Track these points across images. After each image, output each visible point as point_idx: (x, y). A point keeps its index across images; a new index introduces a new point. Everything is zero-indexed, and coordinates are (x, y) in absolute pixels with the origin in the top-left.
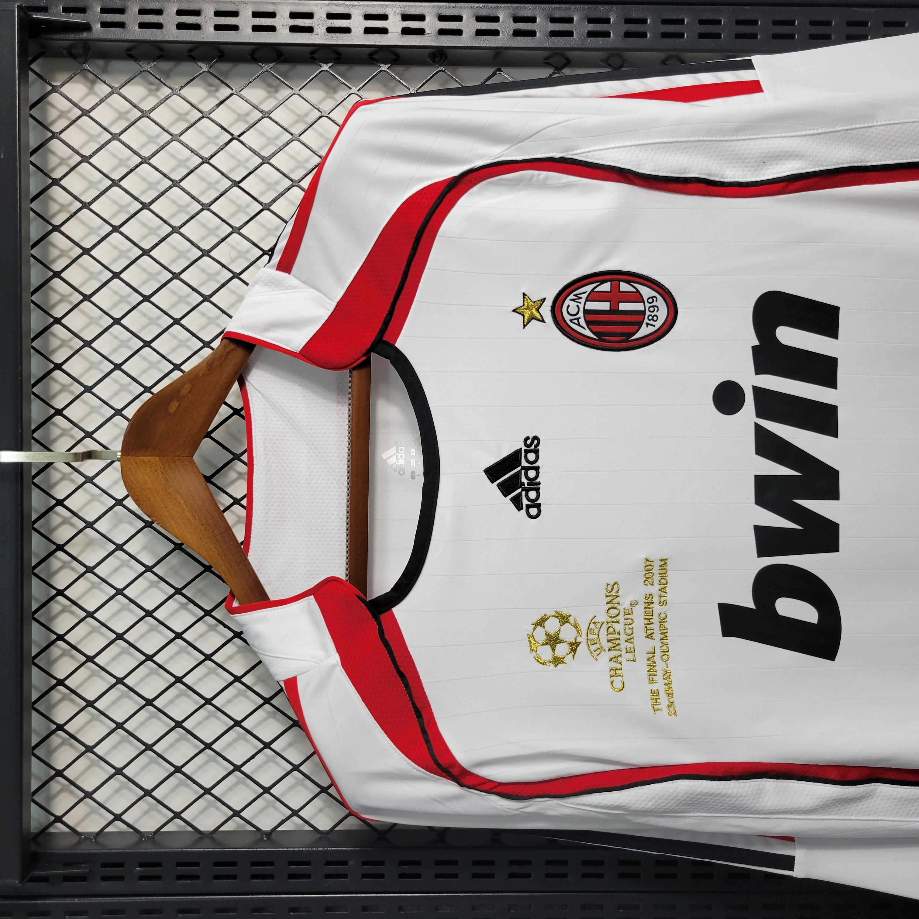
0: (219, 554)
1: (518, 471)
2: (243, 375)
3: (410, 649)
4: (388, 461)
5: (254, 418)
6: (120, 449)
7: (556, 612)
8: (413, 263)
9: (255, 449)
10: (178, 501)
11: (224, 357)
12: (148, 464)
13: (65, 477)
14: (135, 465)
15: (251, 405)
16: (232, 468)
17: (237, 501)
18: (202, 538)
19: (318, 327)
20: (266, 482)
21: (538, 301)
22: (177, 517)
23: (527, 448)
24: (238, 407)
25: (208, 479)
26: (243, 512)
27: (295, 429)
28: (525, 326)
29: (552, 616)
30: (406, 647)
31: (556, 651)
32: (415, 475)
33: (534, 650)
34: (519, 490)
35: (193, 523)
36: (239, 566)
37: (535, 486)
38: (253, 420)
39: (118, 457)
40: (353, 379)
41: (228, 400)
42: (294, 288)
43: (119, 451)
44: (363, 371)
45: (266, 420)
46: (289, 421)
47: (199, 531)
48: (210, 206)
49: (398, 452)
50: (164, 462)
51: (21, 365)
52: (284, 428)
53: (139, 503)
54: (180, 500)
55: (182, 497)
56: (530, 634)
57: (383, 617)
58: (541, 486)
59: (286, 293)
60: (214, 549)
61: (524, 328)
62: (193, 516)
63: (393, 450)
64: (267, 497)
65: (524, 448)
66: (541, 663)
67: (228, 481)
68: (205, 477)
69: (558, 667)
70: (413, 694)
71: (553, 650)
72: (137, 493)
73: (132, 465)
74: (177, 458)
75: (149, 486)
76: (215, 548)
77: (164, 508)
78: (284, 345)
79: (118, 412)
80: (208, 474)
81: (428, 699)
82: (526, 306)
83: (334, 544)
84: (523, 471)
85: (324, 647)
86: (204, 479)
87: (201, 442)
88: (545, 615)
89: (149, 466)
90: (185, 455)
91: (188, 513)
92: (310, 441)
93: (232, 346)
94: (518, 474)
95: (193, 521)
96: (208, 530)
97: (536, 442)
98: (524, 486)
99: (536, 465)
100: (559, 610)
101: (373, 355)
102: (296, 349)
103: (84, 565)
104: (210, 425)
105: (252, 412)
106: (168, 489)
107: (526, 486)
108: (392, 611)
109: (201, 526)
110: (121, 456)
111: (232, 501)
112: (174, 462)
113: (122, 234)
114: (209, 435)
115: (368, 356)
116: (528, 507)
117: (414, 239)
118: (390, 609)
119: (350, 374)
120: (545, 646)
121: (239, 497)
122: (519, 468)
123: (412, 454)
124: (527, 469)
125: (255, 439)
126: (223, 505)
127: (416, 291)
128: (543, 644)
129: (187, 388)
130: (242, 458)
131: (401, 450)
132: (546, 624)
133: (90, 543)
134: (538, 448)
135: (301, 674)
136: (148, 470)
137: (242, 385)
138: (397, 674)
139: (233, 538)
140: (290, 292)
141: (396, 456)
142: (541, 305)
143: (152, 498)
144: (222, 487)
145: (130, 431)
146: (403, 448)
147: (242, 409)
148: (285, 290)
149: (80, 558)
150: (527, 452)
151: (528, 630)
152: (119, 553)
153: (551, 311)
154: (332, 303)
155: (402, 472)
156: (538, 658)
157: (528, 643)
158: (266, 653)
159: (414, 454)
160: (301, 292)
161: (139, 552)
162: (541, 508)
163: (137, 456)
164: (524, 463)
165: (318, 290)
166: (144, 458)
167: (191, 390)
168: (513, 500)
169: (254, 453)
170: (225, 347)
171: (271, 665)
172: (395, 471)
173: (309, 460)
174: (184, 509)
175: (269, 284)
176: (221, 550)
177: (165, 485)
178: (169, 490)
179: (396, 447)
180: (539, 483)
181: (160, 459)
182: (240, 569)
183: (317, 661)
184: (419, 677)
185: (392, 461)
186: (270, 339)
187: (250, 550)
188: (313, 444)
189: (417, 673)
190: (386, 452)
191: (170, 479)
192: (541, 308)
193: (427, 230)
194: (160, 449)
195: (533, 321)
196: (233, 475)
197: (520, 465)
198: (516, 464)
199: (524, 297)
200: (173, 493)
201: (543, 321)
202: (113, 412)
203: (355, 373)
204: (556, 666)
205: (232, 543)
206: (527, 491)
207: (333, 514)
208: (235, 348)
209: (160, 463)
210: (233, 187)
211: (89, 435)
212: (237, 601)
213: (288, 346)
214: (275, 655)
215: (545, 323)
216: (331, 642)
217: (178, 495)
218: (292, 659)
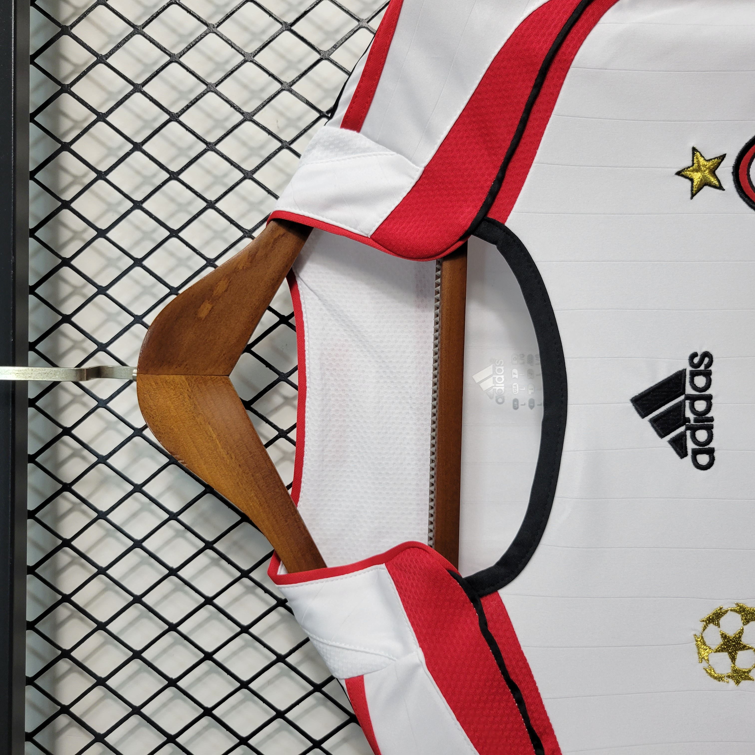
0: (261, 505)
1: (680, 402)
2: (294, 271)
3: (524, 649)
4: (482, 385)
5: (308, 327)
6: (136, 365)
7: (737, 604)
8: (535, 108)
9: (309, 367)
10: (209, 433)
11: (271, 245)
12: (172, 385)
13: (75, 400)
14: (155, 387)
15: (303, 310)
16: (277, 392)
17: (283, 434)
18: (239, 483)
19: (397, 203)
20: (323, 410)
21: (714, 159)
22: (207, 455)
23: (694, 369)
24: (286, 313)
25: (248, 405)
26: (292, 448)
27: (360, 341)
28: (693, 195)
29: (731, 610)
30: (518, 647)
31: (737, 661)
32: (518, 405)
33: (703, 658)
34: (682, 429)
35: (228, 463)
36: (286, 521)
37: (706, 423)
38: (306, 329)
39: (134, 375)
40: (444, 273)
41: (274, 305)
42: (365, 150)
43: (135, 368)
44: (457, 263)
45: (323, 329)
46: (352, 331)
47: (235, 474)
48: (254, 56)
49: (494, 373)
50: (191, 382)
51: (14, 255)
52: (346, 340)
53: (160, 437)
54: (212, 432)
55: (214, 429)
56: (698, 634)
57: (485, 602)
58: (715, 423)
59: (354, 158)
60: (255, 498)
61: (692, 198)
62: (228, 454)
63: (488, 371)
64: (323, 430)
65: (689, 369)
66: (715, 678)
67: (271, 407)
68: (244, 402)
69: (741, 684)
70: (529, 714)
71: (733, 659)
72: (156, 423)
73: (151, 385)
74: (209, 377)
75: (172, 414)
76: (256, 496)
77: (192, 443)
78: (350, 227)
79: (138, 319)
80: (248, 398)
81: (550, 721)
82: (696, 165)
83: (410, 494)
84: (687, 403)
85: (401, 638)
86: (243, 406)
87: (239, 357)
88: (721, 609)
89: (172, 387)
90: (220, 374)
91: (222, 450)
92: (380, 357)
93: (282, 231)
94: (681, 405)
95: (228, 461)
96: (248, 473)
97: (707, 360)
98: (690, 423)
99: (707, 392)
100: (742, 602)
101: (473, 240)
102: (367, 232)
103: (95, 510)
104: (251, 335)
105: (305, 319)
106: (197, 418)
107: (692, 422)
108: (498, 595)
109: (238, 468)
110: (137, 374)
111: (276, 433)
112: (205, 382)
113: (145, 94)
114: (248, 349)
115: (466, 241)
116: (695, 453)
117: (538, 73)
118: (495, 590)
119: (438, 266)
120: (721, 654)
121: (285, 428)
122: (682, 397)
123: (514, 376)
124: (693, 399)
125: (308, 354)
126: (265, 437)
127: (537, 148)
128: (717, 651)
129: (222, 286)
130: (290, 378)
131: (500, 370)
132: (722, 621)
133: (104, 481)
134: (710, 368)
135: (370, 673)
136: (172, 393)
137: (293, 283)
138: (505, 683)
139: (279, 484)
140: (359, 157)
141: (492, 378)
142: (719, 164)
143: (176, 430)
144: (265, 416)
145: (149, 341)
146: (502, 368)
147: (292, 315)
148: (352, 153)
149: (91, 501)
150: (693, 375)
151: (695, 630)
152: (137, 495)
153: (733, 173)
154: (418, 168)
155: (500, 400)
156: (710, 670)
157: (695, 647)
158: (321, 640)
159: (517, 376)
160: (374, 155)
161: (161, 494)
162: (715, 454)
163: (158, 375)
164: (689, 390)
165: (399, 152)
166: (167, 377)
167: (227, 288)
168: (673, 442)
169: (306, 372)
170: (273, 231)
171: (328, 656)
172: (491, 398)
173: (378, 382)
174: (217, 444)
175: (331, 147)
176: (263, 499)
177: (193, 413)
178: (198, 420)
179: (492, 366)
180: (712, 419)
181: (186, 379)
182: (288, 525)
183: (391, 657)
184: (536, 689)
185: (487, 385)
186: (331, 219)
187: (300, 499)
188: (383, 362)
189: (534, 683)
190: (479, 373)
191: (199, 405)
192: (719, 169)
193: (557, 59)
194: (186, 365)
195: (706, 188)
196: (277, 400)
197: (683, 392)
198: (678, 391)
199: (694, 154)
200: (203, 423)
201: (720, 187)
202: (132, 319)
203: (446, 265)
204: (738, 682)
205: (277, 490)
206: (694, 430)
207: (409, 454)
208: (284, 234)
209: (187, 384)
210: (283, 31)
211: (102, 347)
212: (284, 565)
213: (355, 228)
214: (334, 643)
215: (724, 190)
216: (410, 631)
217: (210, 426)
218: (357, 651)
